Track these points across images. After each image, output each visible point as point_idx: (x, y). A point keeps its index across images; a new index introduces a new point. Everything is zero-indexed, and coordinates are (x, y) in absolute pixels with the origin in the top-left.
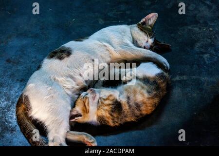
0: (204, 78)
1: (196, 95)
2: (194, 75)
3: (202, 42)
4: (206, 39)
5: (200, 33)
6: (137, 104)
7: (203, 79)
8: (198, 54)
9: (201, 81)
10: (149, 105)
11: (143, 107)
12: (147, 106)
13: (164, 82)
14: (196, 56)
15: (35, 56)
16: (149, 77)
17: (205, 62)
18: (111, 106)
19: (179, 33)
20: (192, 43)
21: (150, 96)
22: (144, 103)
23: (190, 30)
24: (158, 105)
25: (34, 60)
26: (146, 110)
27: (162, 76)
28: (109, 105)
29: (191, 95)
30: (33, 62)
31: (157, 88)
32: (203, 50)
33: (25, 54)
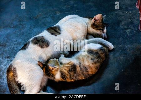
0: (128, 46)
1: (122, 58)
2: (120, 44)
3: (125, 22)
4: (127, 19)
5: (123, 15)
6: (85, 68)
7: (126, 46)
8: (122, 30)
9: (125, 48)
10: (93, 68)
11: (89, 70)
12: (92, 69)
13: (103, 53)
14: (122, 31)
15: (16, 40)
16: (93, 50)
17: (127, 35)
18: (69, 68)
19: (110, 17)
20: (118, 23)
21: (93, 62)
22: (90, 67)
23: (116, 14)
24: (100, 68)
25: (15, 43)
26: (91, 71)
27: (102, 49)
28: (68, 67)
29: (119, 58)
30: (15, 44)
31: (98, 56)
32: (126, 27)
33: (9, 39)
